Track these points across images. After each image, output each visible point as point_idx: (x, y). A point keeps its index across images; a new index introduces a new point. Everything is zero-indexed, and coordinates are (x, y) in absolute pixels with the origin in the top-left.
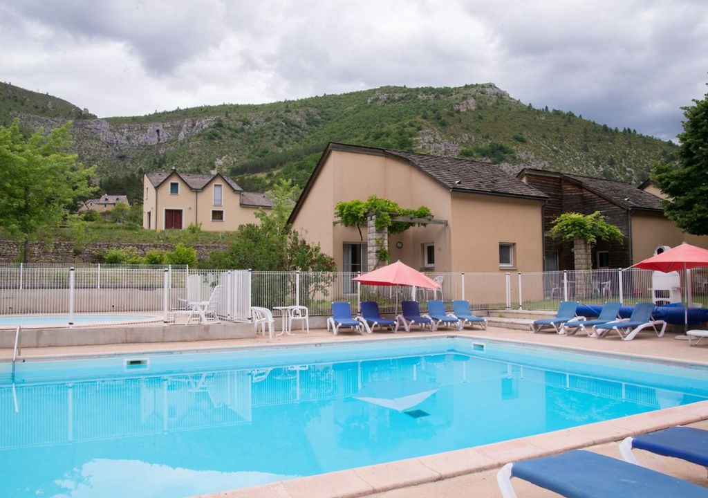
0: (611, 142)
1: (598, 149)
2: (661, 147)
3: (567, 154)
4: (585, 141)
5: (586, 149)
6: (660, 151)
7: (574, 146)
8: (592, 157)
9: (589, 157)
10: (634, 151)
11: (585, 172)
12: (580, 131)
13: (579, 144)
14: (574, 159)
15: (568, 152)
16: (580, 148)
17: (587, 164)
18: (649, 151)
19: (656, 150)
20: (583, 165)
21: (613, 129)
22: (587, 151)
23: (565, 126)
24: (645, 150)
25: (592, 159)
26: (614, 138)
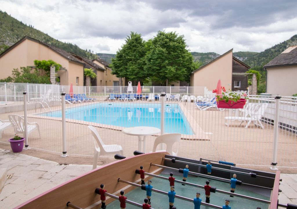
0: (24, 29)
1: (18, 31)
2: (44, 36)
3: (4, 31)
4: (12, 26)
5: (12, 30)
6: (43, 37)
7: (7, 28)
8: (15, 34)
9: (14, 34)
10: (33, 35)
11: (12, 40)
12: (10, 22)
13: (9, 27)
14: (7, 33)
15: (5, 30)
16: (10, 29)
17: (13, 37)
18: (39, 36)
19: (42, 36)
20: (11, 37)
21: (25, 24)
22: (13, 31)
23: (3, 17)
24: (37, 35)
25: (15, 35)
26: (25, 28)
